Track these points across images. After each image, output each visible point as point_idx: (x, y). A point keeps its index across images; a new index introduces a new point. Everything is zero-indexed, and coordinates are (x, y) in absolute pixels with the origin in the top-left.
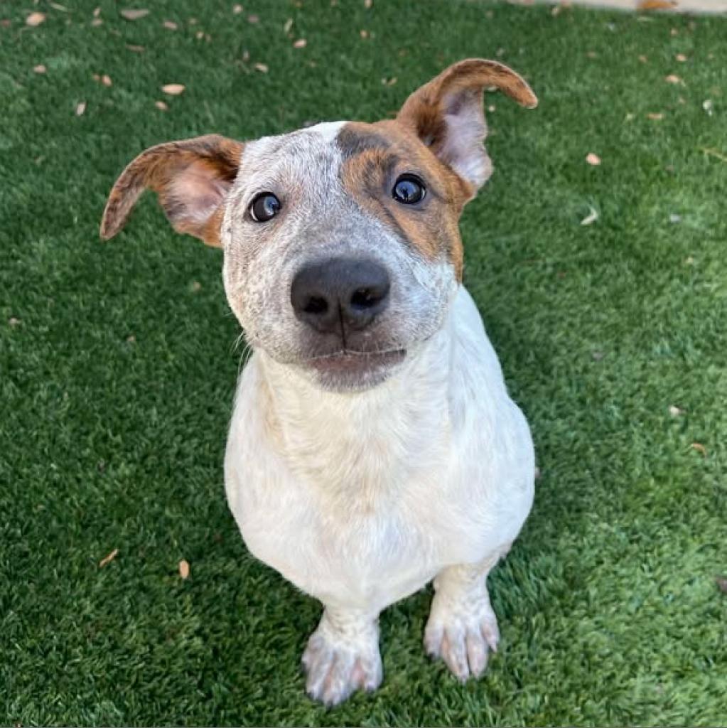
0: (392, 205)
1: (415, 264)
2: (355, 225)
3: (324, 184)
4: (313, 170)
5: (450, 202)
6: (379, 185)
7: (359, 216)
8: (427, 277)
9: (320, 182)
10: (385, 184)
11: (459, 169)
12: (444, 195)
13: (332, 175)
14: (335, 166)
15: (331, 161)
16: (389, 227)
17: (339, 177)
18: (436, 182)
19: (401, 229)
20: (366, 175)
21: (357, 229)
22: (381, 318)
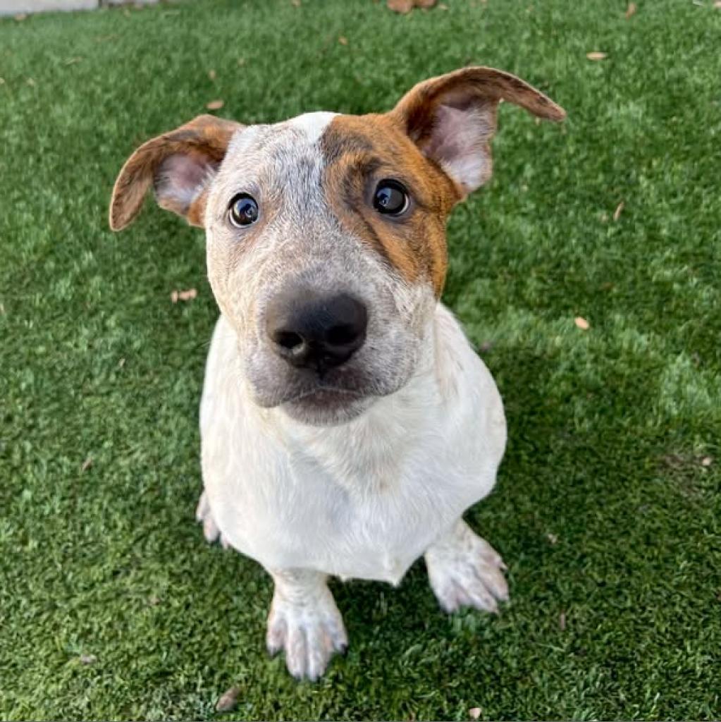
0: (373, 217)
1: (395, 285)
2: (333, 247)
3: (304, 193)
4: (294, 176)
5: (437, 209)
6: (359, 194)
7: (338, 235)
8: (407, 299)
9: (300, 191)
10: (365, 193)
11: (449, 168)
12: (430, 203)
13: (313, 184)
14: (316, 172)
15: (311, 167)
16: (369, 246)
17: (320, 185)
18: (422, 189)
19: (382, 245)
20: (346, 183)
21: (335, 252)
22: (357, 354)
